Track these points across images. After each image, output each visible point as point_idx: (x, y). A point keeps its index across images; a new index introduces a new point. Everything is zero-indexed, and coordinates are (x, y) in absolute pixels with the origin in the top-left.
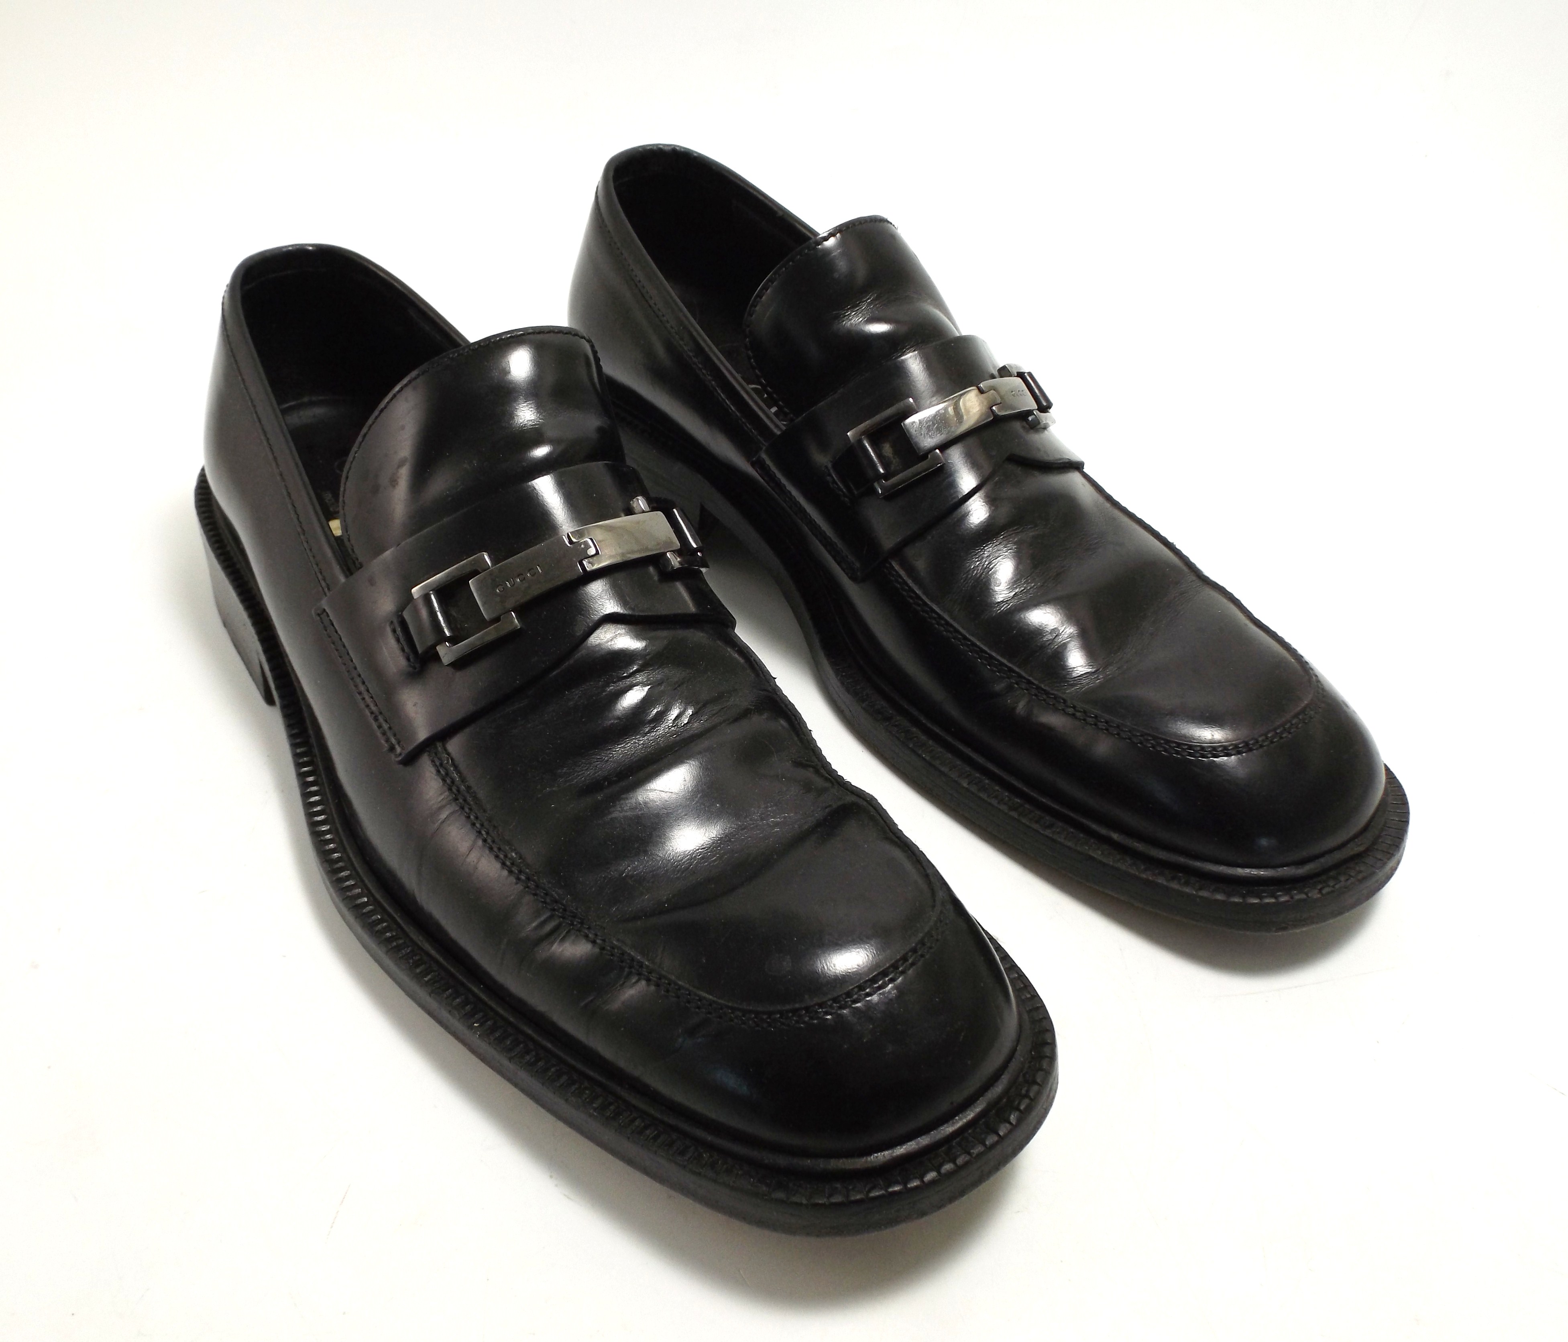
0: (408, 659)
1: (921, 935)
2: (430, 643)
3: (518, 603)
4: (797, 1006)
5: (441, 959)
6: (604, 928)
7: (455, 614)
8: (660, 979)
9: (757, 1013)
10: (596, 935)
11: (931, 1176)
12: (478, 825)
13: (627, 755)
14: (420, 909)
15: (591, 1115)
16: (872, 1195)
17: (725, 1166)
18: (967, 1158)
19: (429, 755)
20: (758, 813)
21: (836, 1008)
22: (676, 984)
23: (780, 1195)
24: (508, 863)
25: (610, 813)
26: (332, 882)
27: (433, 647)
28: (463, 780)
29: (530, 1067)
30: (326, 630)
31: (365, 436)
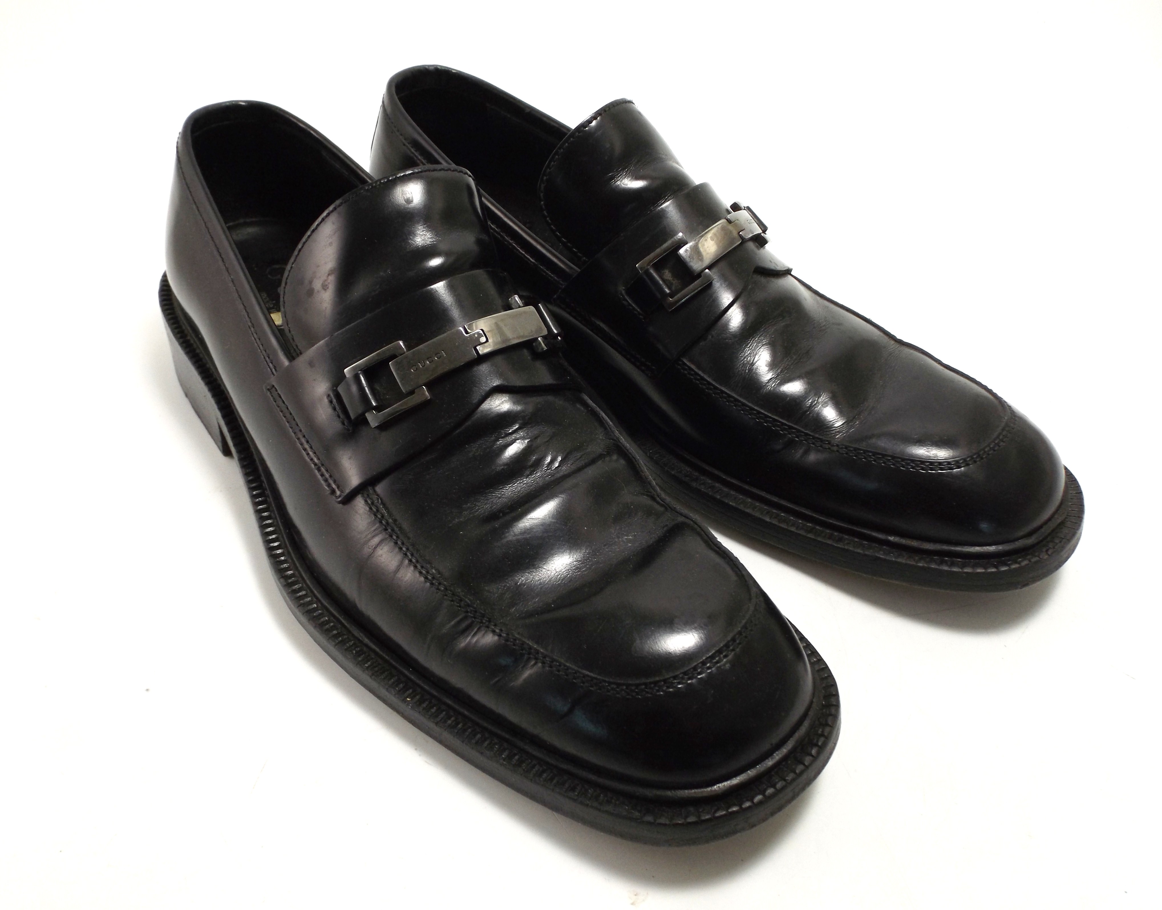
0: (343, 424)
1: (744, 622)
2: (360, 411)
3: (428, 380)
4: (657, 679)
5: (377, 650)
6: (507, 625)
7: (378, 388)
8: (552, 662)
9: (628, 686)
10: (501, 630)
11: (758, 798)
12: (404, 549)
13: (515, 492)
14: (361, 614)
15: (502, 765)
16: (717, 815)
17: (606, 799)
18: (784, 783)
19: (363, 496)
20: (614, 533)
21: (686, 679)
22: (565, 666)
23: (649, 818)
24: (430, 577)
25: (506, 537)
26: (288, 593)
27: (363, 414)
28: (390, 514)
29: (451, 728)
30: (275, 402)
31: (300, 250)
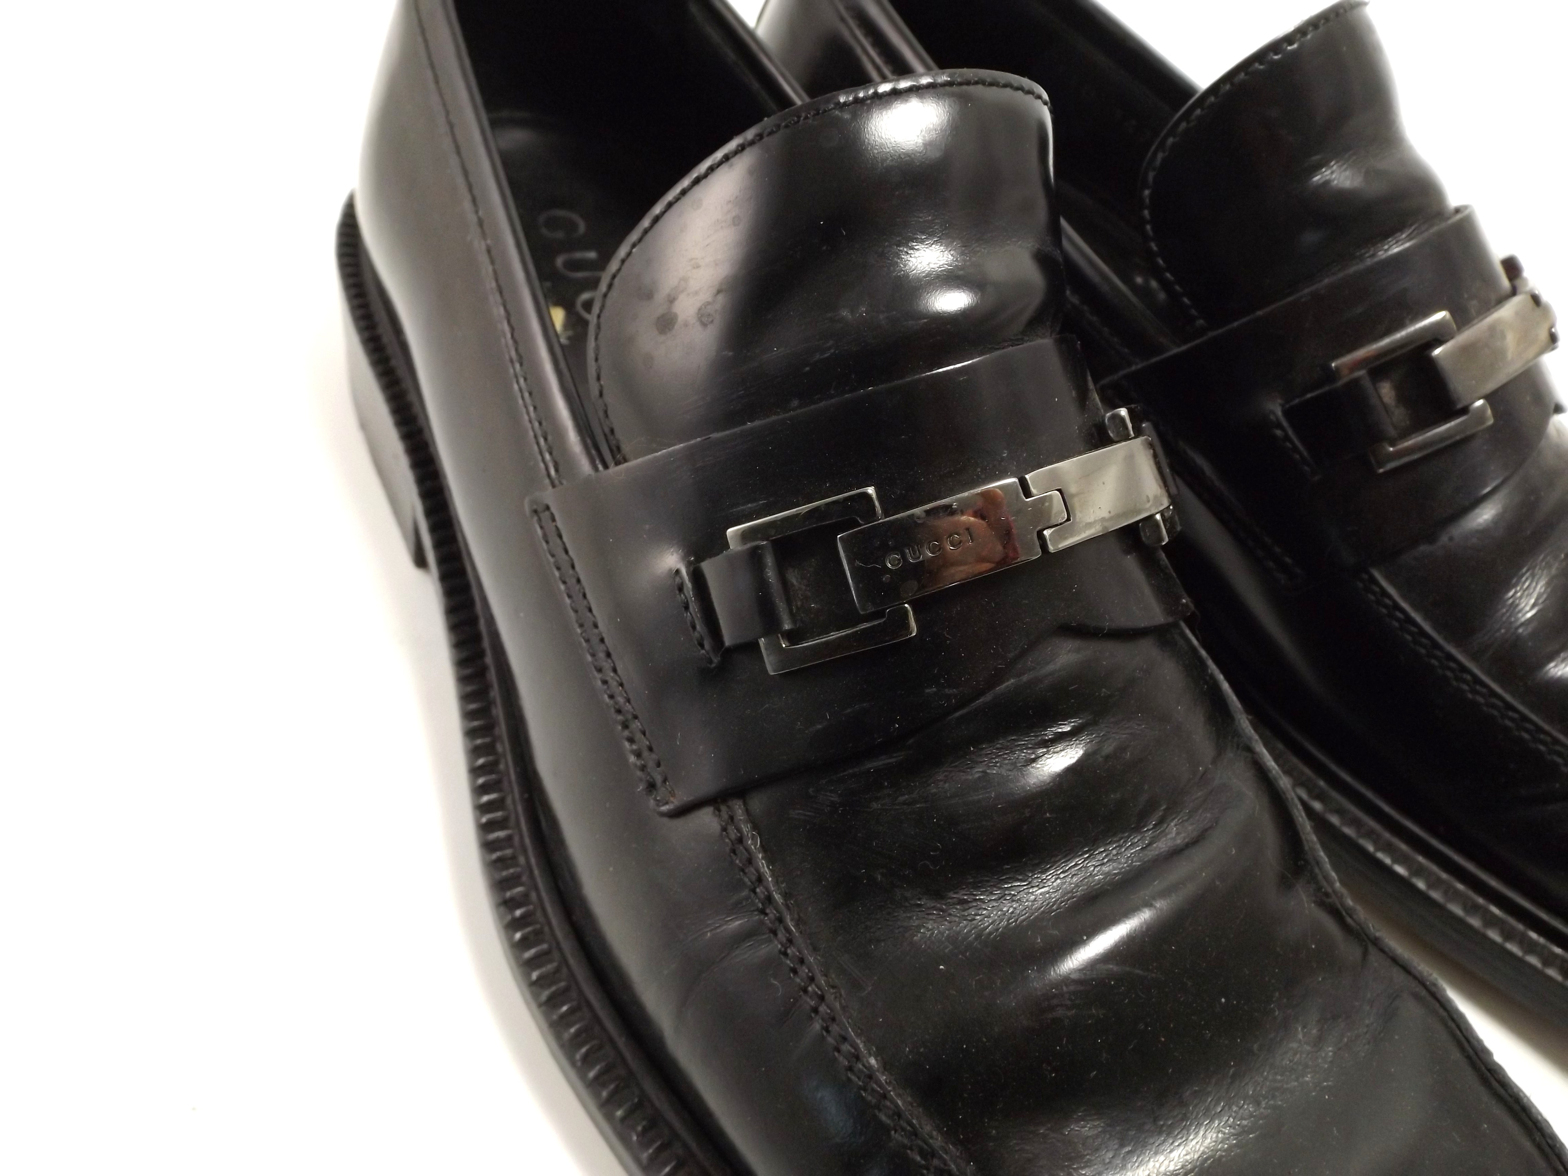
0: (701, 644)
2: (748, 633)
19: (718, 816)
27: (754, 642)
30: (547, 542)
31: (657, 219)
